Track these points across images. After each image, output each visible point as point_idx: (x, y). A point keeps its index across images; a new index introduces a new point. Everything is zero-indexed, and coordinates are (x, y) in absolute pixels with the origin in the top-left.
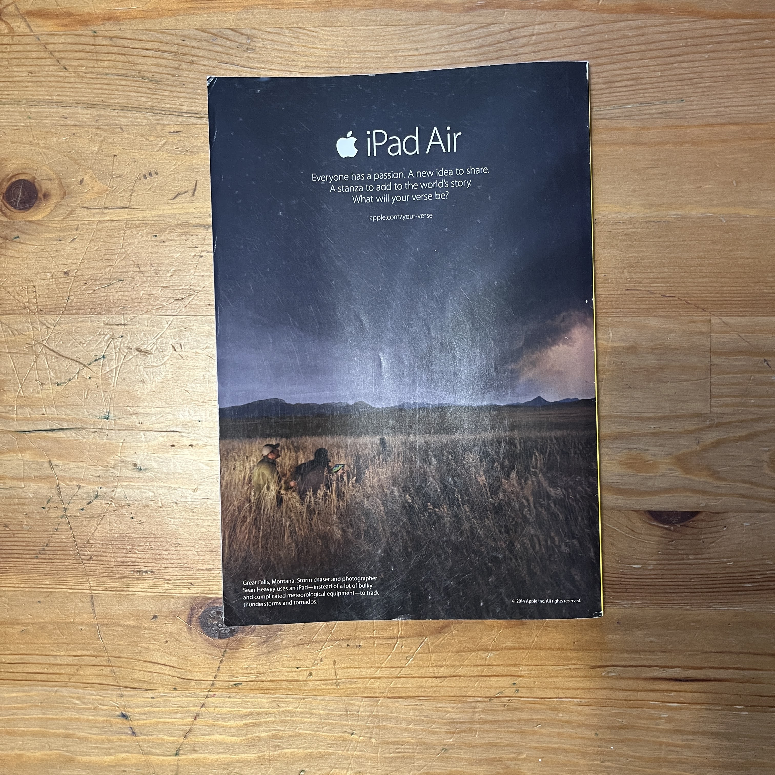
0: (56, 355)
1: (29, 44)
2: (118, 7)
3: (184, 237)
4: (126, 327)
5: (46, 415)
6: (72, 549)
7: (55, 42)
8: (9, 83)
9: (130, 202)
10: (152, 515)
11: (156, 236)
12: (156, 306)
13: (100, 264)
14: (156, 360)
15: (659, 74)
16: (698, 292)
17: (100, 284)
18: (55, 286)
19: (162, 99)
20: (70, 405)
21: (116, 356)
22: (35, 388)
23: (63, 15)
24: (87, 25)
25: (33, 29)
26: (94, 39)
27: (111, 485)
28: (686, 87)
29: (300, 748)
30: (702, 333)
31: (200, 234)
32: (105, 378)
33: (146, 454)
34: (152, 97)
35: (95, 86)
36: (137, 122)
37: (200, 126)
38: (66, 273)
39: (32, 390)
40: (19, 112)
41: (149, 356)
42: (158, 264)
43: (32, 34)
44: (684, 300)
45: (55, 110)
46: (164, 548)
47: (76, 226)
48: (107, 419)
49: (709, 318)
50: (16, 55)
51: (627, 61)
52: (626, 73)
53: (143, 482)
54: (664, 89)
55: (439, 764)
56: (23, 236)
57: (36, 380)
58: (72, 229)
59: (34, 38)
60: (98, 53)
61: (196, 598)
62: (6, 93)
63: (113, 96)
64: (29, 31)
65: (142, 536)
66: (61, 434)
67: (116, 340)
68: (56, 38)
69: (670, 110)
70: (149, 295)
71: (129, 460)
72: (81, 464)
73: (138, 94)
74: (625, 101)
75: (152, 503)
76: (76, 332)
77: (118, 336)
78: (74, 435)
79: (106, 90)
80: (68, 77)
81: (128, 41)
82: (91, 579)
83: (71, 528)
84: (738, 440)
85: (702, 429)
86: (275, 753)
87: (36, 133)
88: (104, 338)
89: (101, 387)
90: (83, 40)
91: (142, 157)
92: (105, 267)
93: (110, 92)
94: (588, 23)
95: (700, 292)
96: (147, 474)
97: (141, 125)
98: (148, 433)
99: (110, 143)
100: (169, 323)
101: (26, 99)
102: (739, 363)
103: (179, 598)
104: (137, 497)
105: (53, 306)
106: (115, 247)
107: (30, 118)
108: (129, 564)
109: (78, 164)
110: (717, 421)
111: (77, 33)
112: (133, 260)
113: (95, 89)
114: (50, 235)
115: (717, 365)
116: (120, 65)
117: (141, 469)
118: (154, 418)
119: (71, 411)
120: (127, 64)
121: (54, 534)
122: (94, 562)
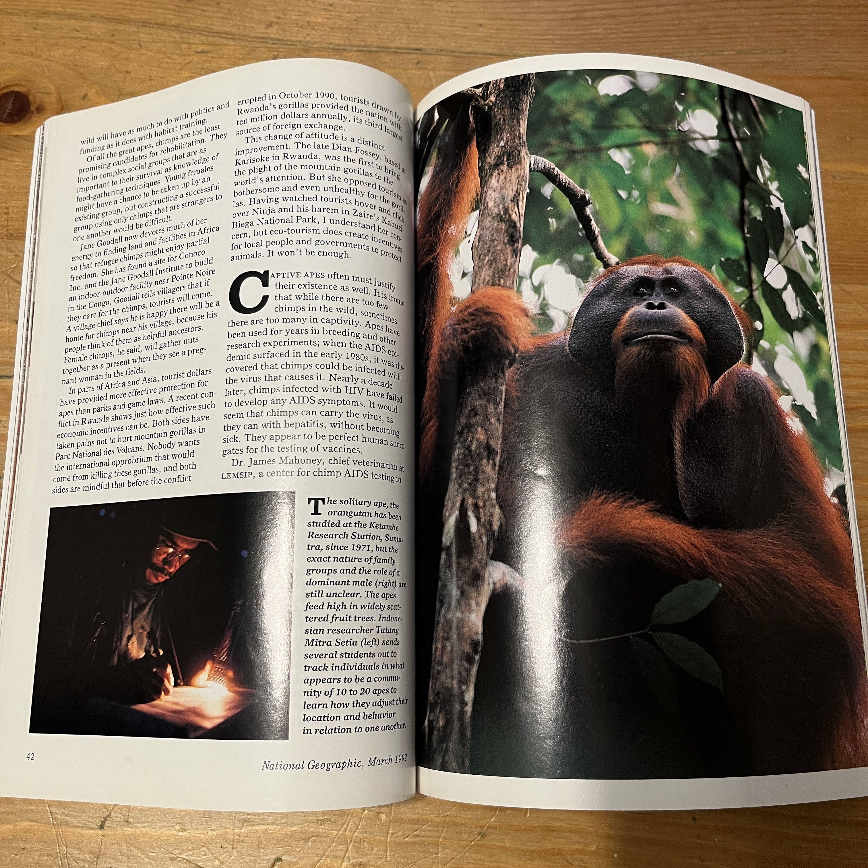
19: (191, 18)
28: (788, 39)
29: (278, 825)
34: (181, 14)
36: (160, 39)
37: (232, 48)
40: (24, 22)
52: (721, 20)
54: (765, 39)
55: (474, 855)
63: (135, 12)
69: (772, 60)
73: (164, 11)
74: (721, 49)
79: (128, 5)
86: (243, 831)
87: (40, 44)
91: (159, 75)
93: (132, 7)
97: (163, 42)
99: (125, 59)
101: (34, 10)
107: (35, 29)
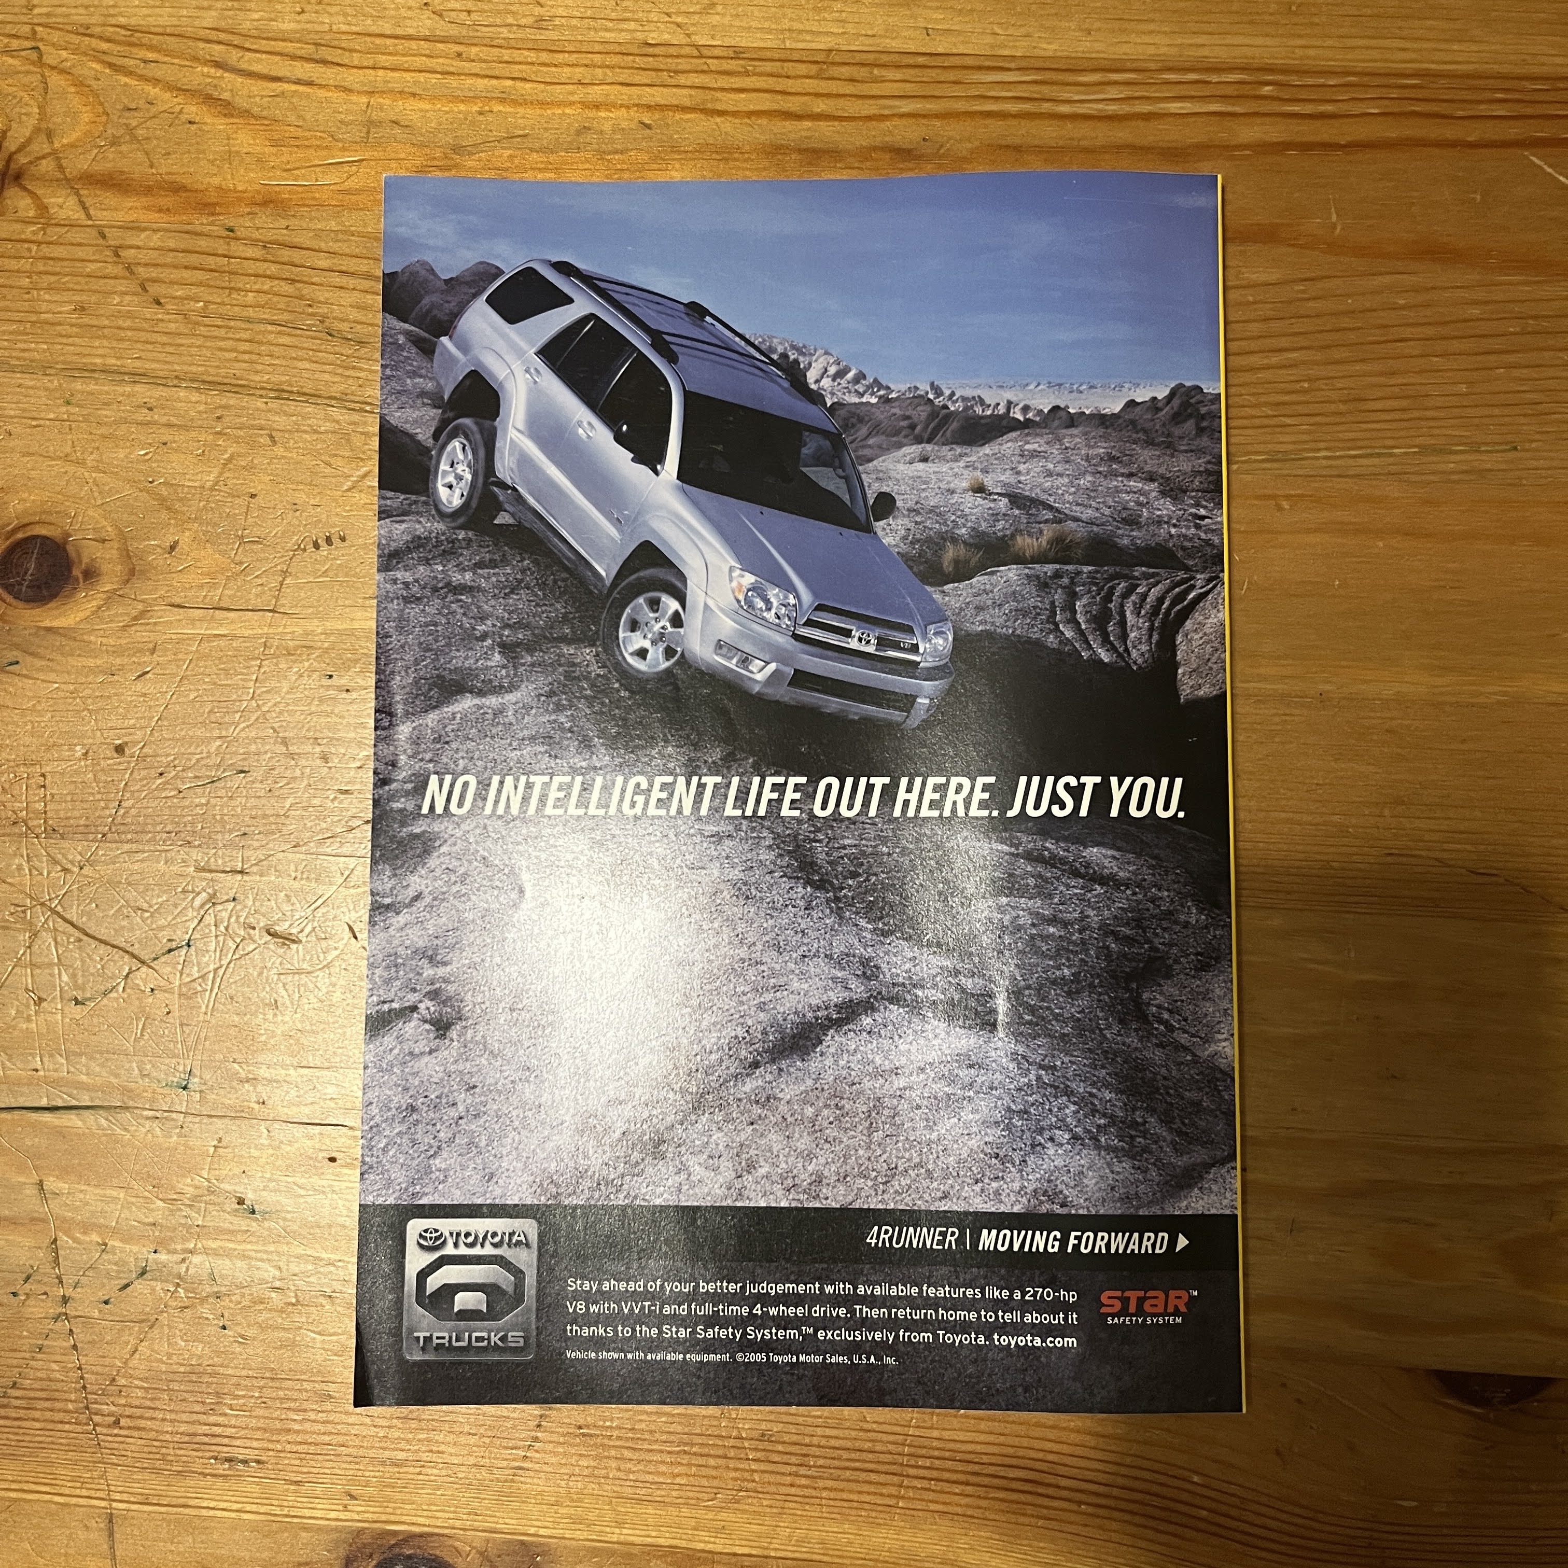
0: (77, 934)
1: (80, 245)
2: (285, 179)
4: (246, 878)
5: (41, 1073)
6: (73, 1397)
7: (140, 244)
8: (28, 325)
9: (277, 598)
10: (271, 1322)
11: (331, 676)
12: (318, 834)
13: (199, 733)
14: (308, 958)
15: (1463, 388)
16: (1551, 868)
17: (196, 777)
18: (90, 775)
19: (367, 380)
20: (101, 1053)
21: (218, 942)
22: (22, 1008)
23: (163, 189)
24: (213, 214)
25: (92, 212)
26: (228, 244)
27: (179, 1247)
28: (1523, 420)
32: (188, 995)
33: (268, 1175)
34: (347, 373)
35: (222, 344)
36: (309, 425)
38: (119, 750)
39: (13, 1012)
40: (46, 389)
41: (294, 946)
42: (332, 739)
43: (90, 223)
44: (1518, 885)
45: (128, 389)
46: (292, 1405)
47: (151, 646)
48: (185, 1088)
50: (50, 266)
51: (1394, 358)
52: (1392, 382)
53: (257, 1243)
54: (1476, 421)
56: (29, 659)
57: (27, 990)
58: (141, 651)
59: (94, 232)
60: (236, 273)
61: (360, 1532)
62: (19, 345)
63: (260, 367)
64: (83, 216)
65: (244, 1373)
66: (72, 1120)
67: (219, 907)
68: (143, 236)
69: (1488, 466)
70: (305, 808)
71: (226, 1186)
72: (114, 1193)
73: (314, 366)
74: (1390, 442)
75: (274, 1295)
76: (129, 884)
77: (225, 898)
78: (103, 1121)
79: (244, 352)
80: (162, 320)
81: (304, 252)
82: (112, 1473)
83: (75, 1347)
85: (1559, 1184)
87: (81, 436)
88: (193, 899)
89: (176, 1014)
90: (203, 243)
91: (312, 502)
92: (208, 741)
93: (254, 357)
94: (1308, 275)
95: (1554, 868)
96: (266, 1224)
97: (316, 432)
98: (277, 1125)
99: (244, 468)
100: (347, 873)
101: (64, 363)
103: (320, 1529)
104: (241, 1277)
105: (82, 822)
106: (235, 697)
107: (68, 403)
108: (206, 1439)
109: (168, 509)
111: (189, 227)
112: (272, 728)
113: (220, 349)
114: (91, 662)
116: (282, 303)
117: (253, 1212)
118: (293, 1093)
119: (102, 1066)
120: (297, 301)
121: (33, 1359)
122: (122, 1432)
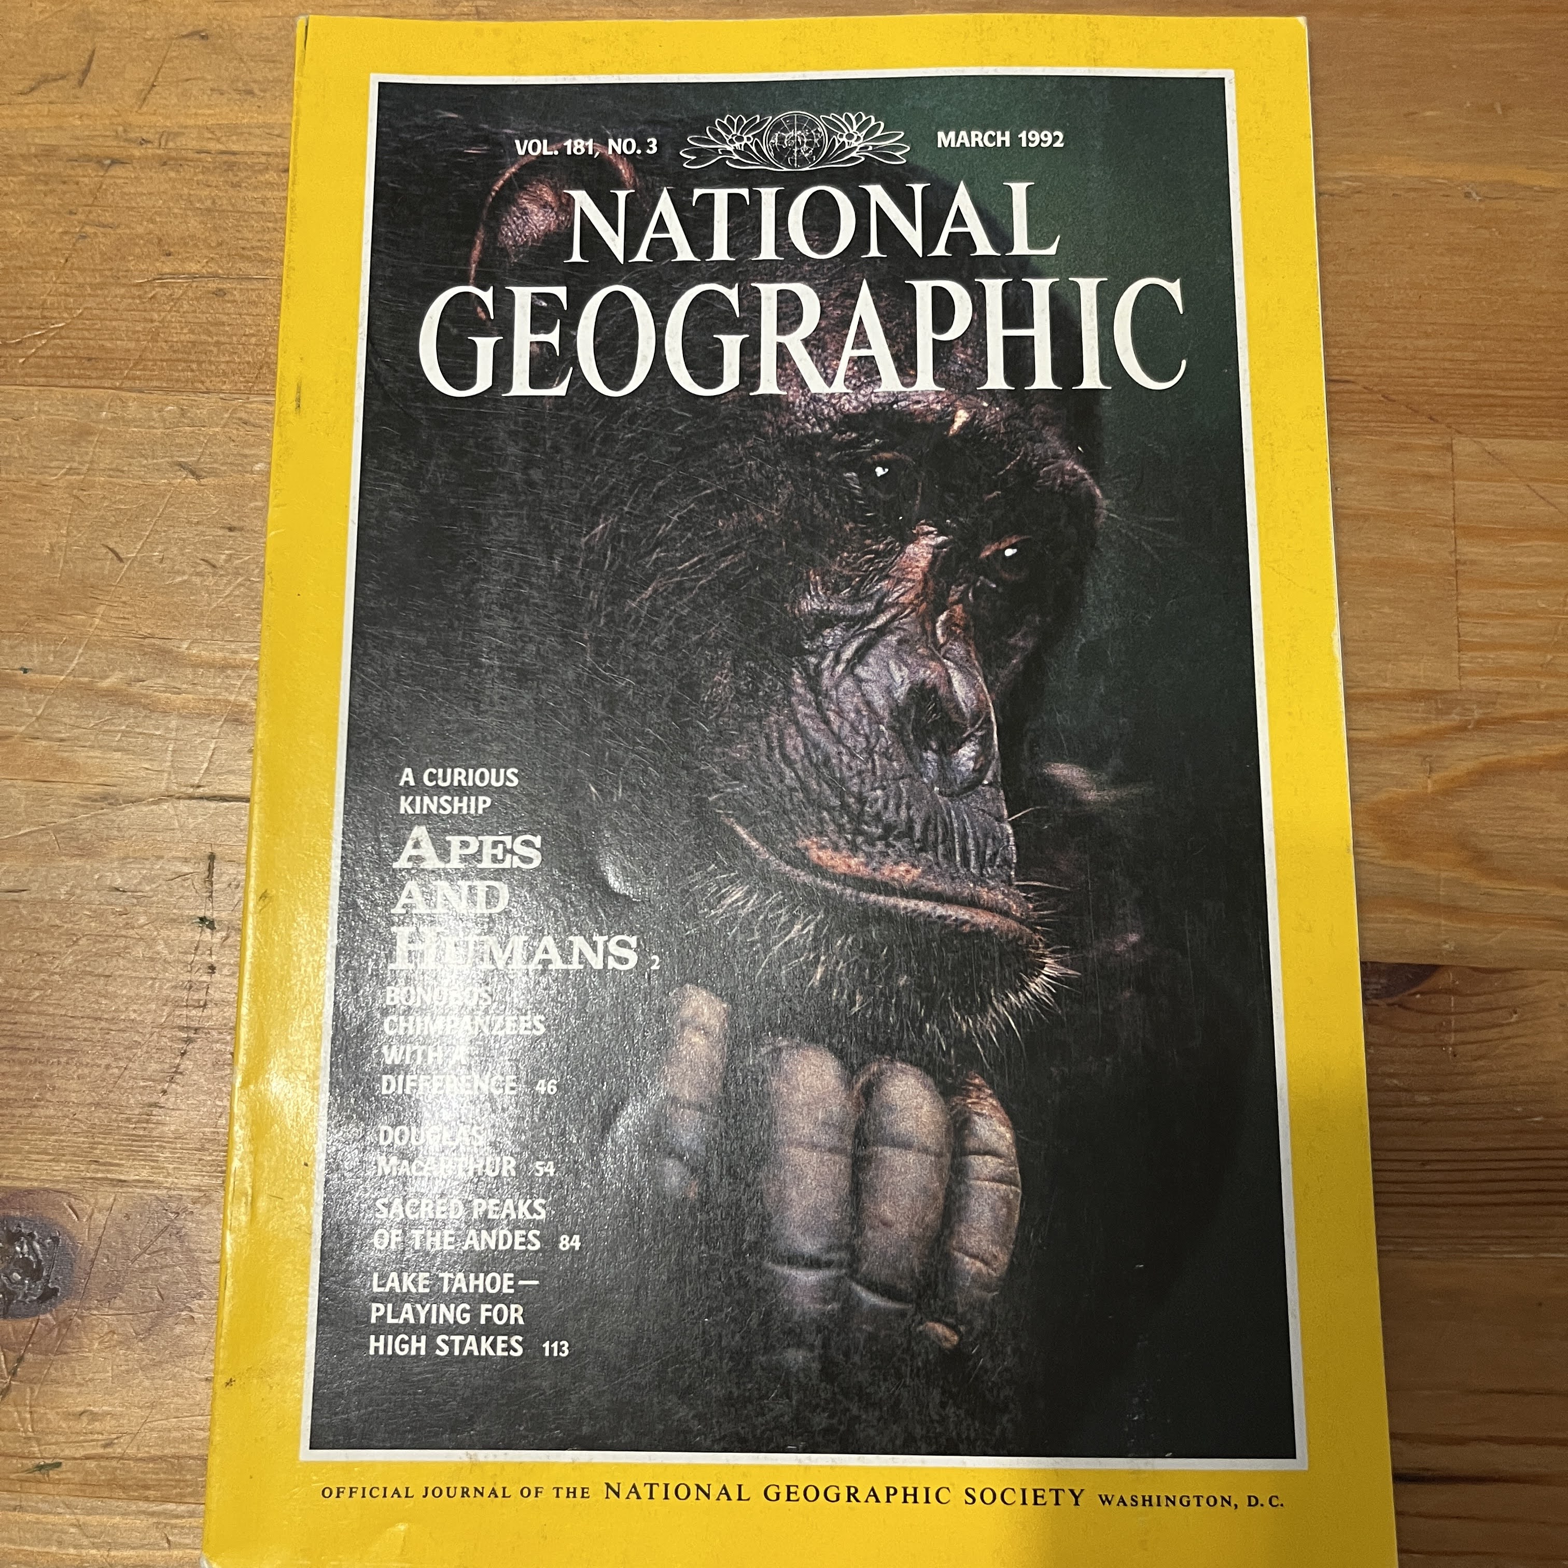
3: (40, 187)
16: (1417, 373)
30: (1429, 477)
31: (86, 180)
44: (1379, 391)
49: (1447, 440)
84: (1540, 768)
85: (1440, 734)
95: (1420, 373)
102: (1534, 560)
110: (1477, 714)
115: (1473, 562)
